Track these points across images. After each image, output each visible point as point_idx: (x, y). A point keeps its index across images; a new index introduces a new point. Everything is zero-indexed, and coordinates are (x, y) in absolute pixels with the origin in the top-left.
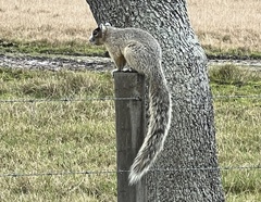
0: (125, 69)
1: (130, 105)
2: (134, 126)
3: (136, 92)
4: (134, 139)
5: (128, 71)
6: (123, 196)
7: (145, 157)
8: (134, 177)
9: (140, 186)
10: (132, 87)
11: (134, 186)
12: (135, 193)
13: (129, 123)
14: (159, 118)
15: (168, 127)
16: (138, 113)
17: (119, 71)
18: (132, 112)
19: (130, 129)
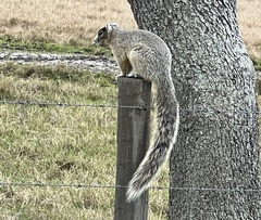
0: (130, 75)
1: (132, 114)
2: (136, 138)
3: (140, 100)
4: (135, 152)
5: (132, 77)
6: (120, 214)
7: (146, 172)
8: (133, 193)
9: (139, 204)
10: (136, 95)
11: (133, 204)
12: (133, 212)
13: (131, 134)
14: (163, 130)
15: (174, 140)
16: (141, 123)
17: (124, 76)
18: (134, 122)
19: (131, 141)
